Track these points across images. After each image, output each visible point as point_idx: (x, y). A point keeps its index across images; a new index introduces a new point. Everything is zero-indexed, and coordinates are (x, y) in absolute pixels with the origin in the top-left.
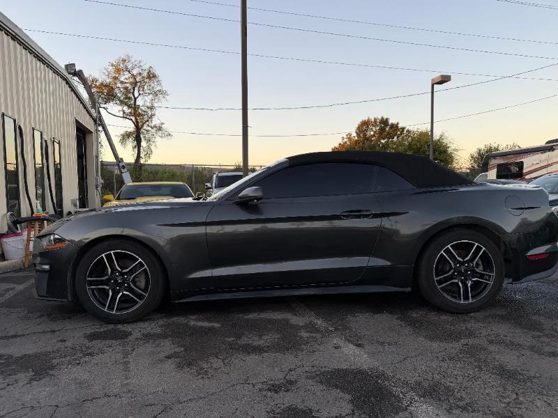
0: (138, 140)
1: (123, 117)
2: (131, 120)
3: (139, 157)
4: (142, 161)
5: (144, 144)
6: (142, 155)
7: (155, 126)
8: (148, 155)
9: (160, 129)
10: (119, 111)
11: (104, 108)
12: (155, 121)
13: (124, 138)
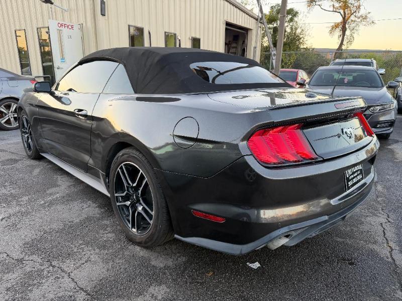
0: (344, 30)
1: (333, 11)
2: (340, 12)
3: (342, 44)
4: (344, 47)
5: (348, 32)
6: (345, 43)
7: (362, 16)
8: (350, 42)
9: (366, 18)
10: (330, 6)
11: (319, 5)
12: (362, 12)
13: (332, 29)
